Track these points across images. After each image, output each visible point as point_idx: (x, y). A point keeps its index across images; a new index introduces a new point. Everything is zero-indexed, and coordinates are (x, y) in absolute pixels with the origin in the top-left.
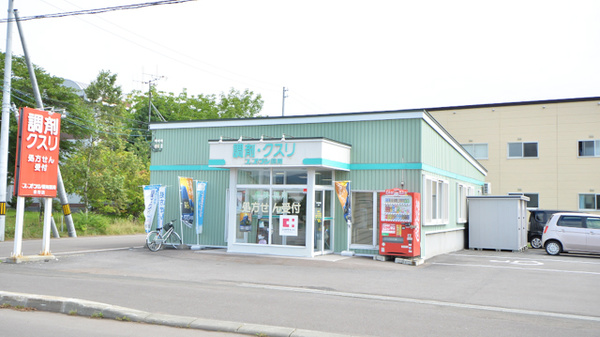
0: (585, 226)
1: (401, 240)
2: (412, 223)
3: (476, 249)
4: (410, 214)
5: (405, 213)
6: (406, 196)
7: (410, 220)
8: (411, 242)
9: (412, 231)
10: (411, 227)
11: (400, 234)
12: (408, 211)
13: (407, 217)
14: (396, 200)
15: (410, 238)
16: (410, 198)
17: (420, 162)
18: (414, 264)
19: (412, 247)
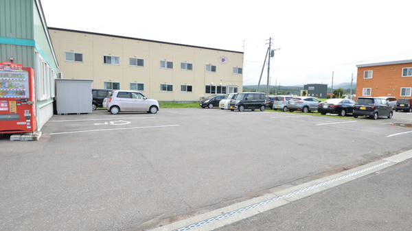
0: (131, 97)
1: (17, 117)
2: (30, 99)
3: (63, 114)
4: (26, 89)
5: (20, 89)
6: (20, 71)
7: (27, 96)
8: (30, 118)
9: (30, 107)
10: (29, 102)
11: (15, 110)
12: (23, 86)
13: (22, 93)
14: (6, 75)
15: (27, 114)
16: (26, 74)
17: (32, 39)
18: (34, 139)
19: (31, 123)
